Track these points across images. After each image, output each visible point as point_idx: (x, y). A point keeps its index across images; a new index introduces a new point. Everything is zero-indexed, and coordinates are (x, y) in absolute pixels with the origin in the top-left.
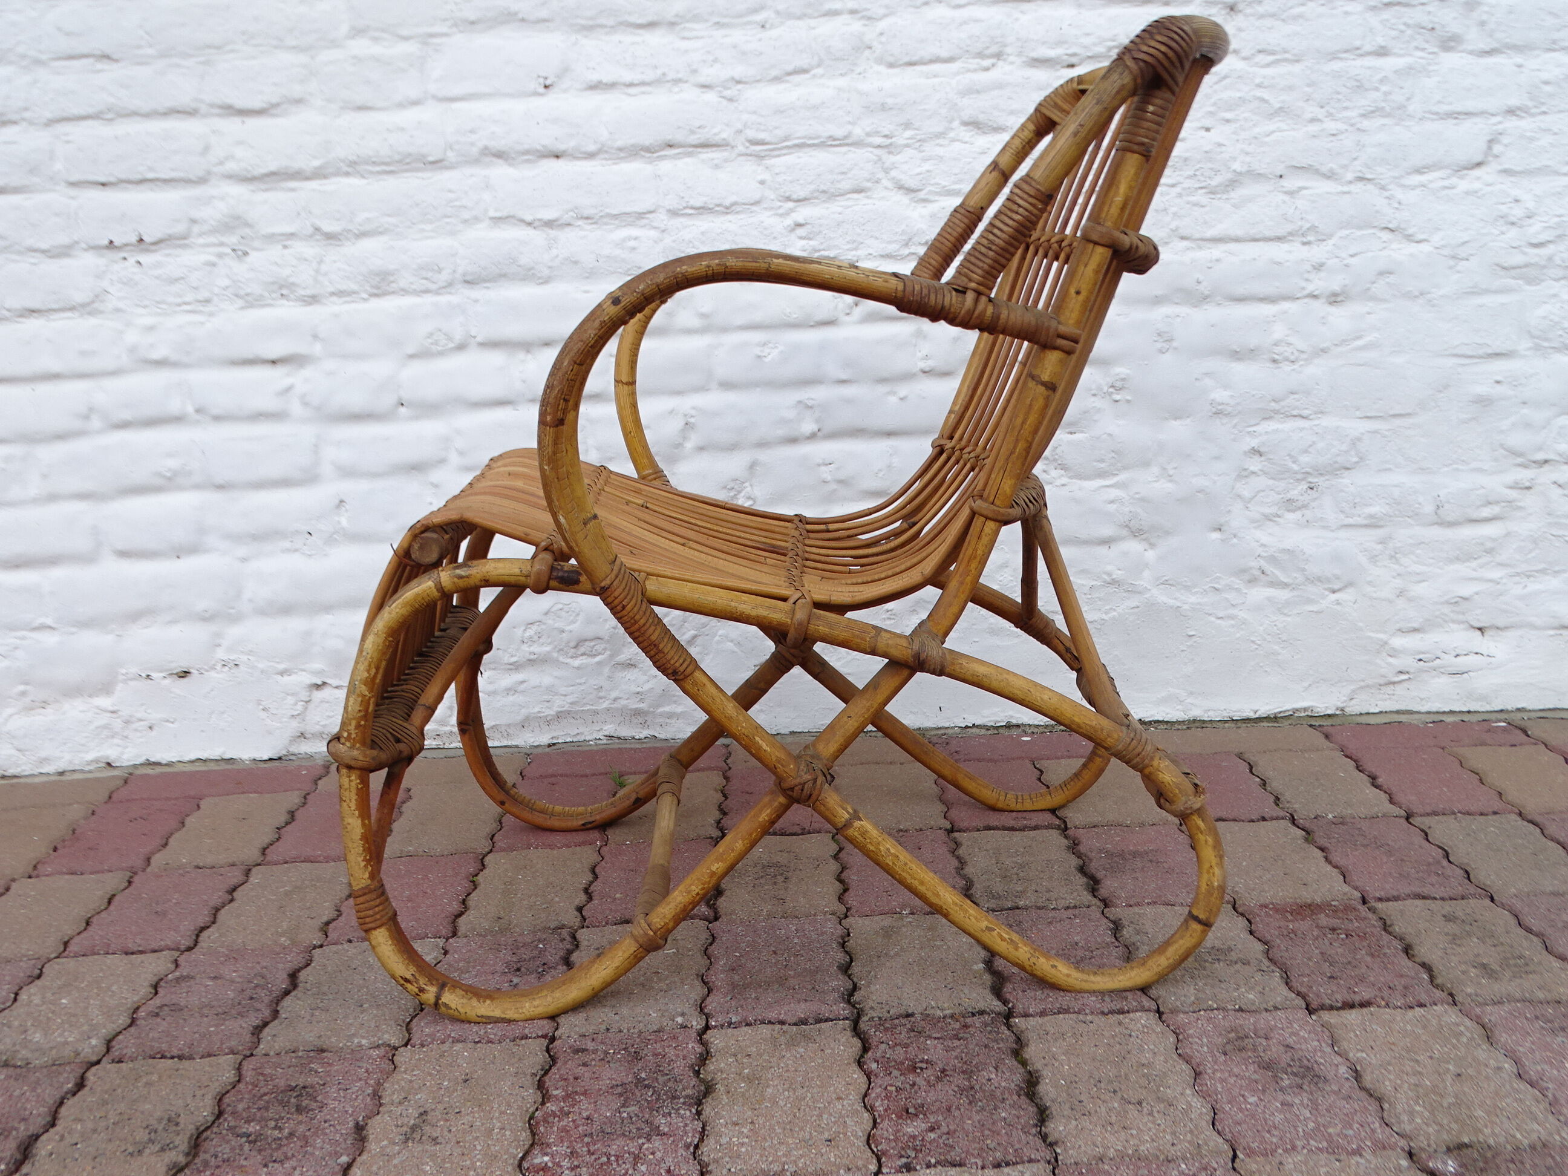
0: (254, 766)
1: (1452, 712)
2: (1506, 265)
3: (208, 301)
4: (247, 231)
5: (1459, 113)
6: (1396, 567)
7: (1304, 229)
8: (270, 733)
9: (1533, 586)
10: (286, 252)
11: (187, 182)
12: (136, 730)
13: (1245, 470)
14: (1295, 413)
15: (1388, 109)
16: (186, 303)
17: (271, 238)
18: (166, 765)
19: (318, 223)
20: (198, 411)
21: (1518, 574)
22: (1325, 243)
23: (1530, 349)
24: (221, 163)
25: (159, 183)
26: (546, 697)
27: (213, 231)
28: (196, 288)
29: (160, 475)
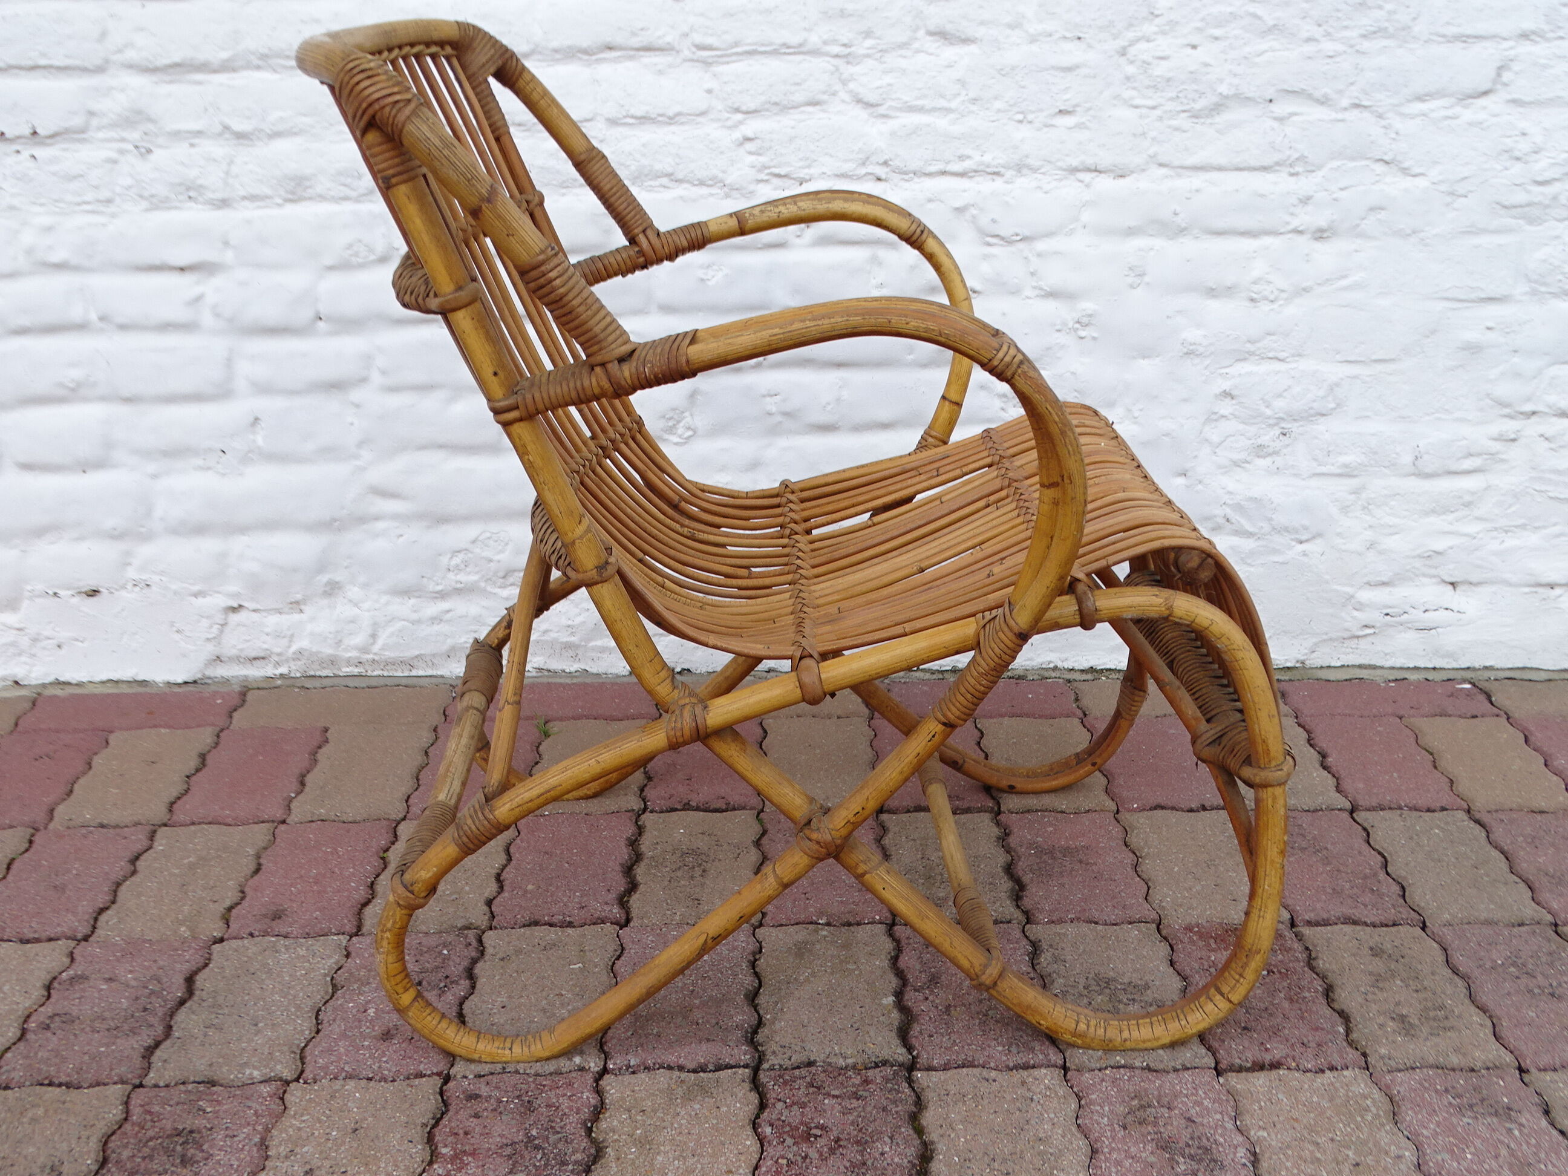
0: (167, 690)
1: (1416, 668)
2: (1506, 203)
3: (109, 201)
4: (150, 127)
5: (1468, 36)
6: (1368, 518)
7: (1292, 159)
8: (184, 656)
9: (1511, 542)
10: (193, 151)
11: (84, 70)
12: (44, 648)
13: (1216, 413)
14: (1271, 355)
15: (1391, 30)
16: (88, 203)
17: (176, 135)
18: (77, 685)
19: (228, 121)
20: (102, 319)
21: (1496, 529)
22: (1314, 174)
23: (1526, 293)
24: (120, 51)
25: (53, 71)
26: (473, 628)
27: (113, 126)
28: (96, 187)
29: (61, 385)
